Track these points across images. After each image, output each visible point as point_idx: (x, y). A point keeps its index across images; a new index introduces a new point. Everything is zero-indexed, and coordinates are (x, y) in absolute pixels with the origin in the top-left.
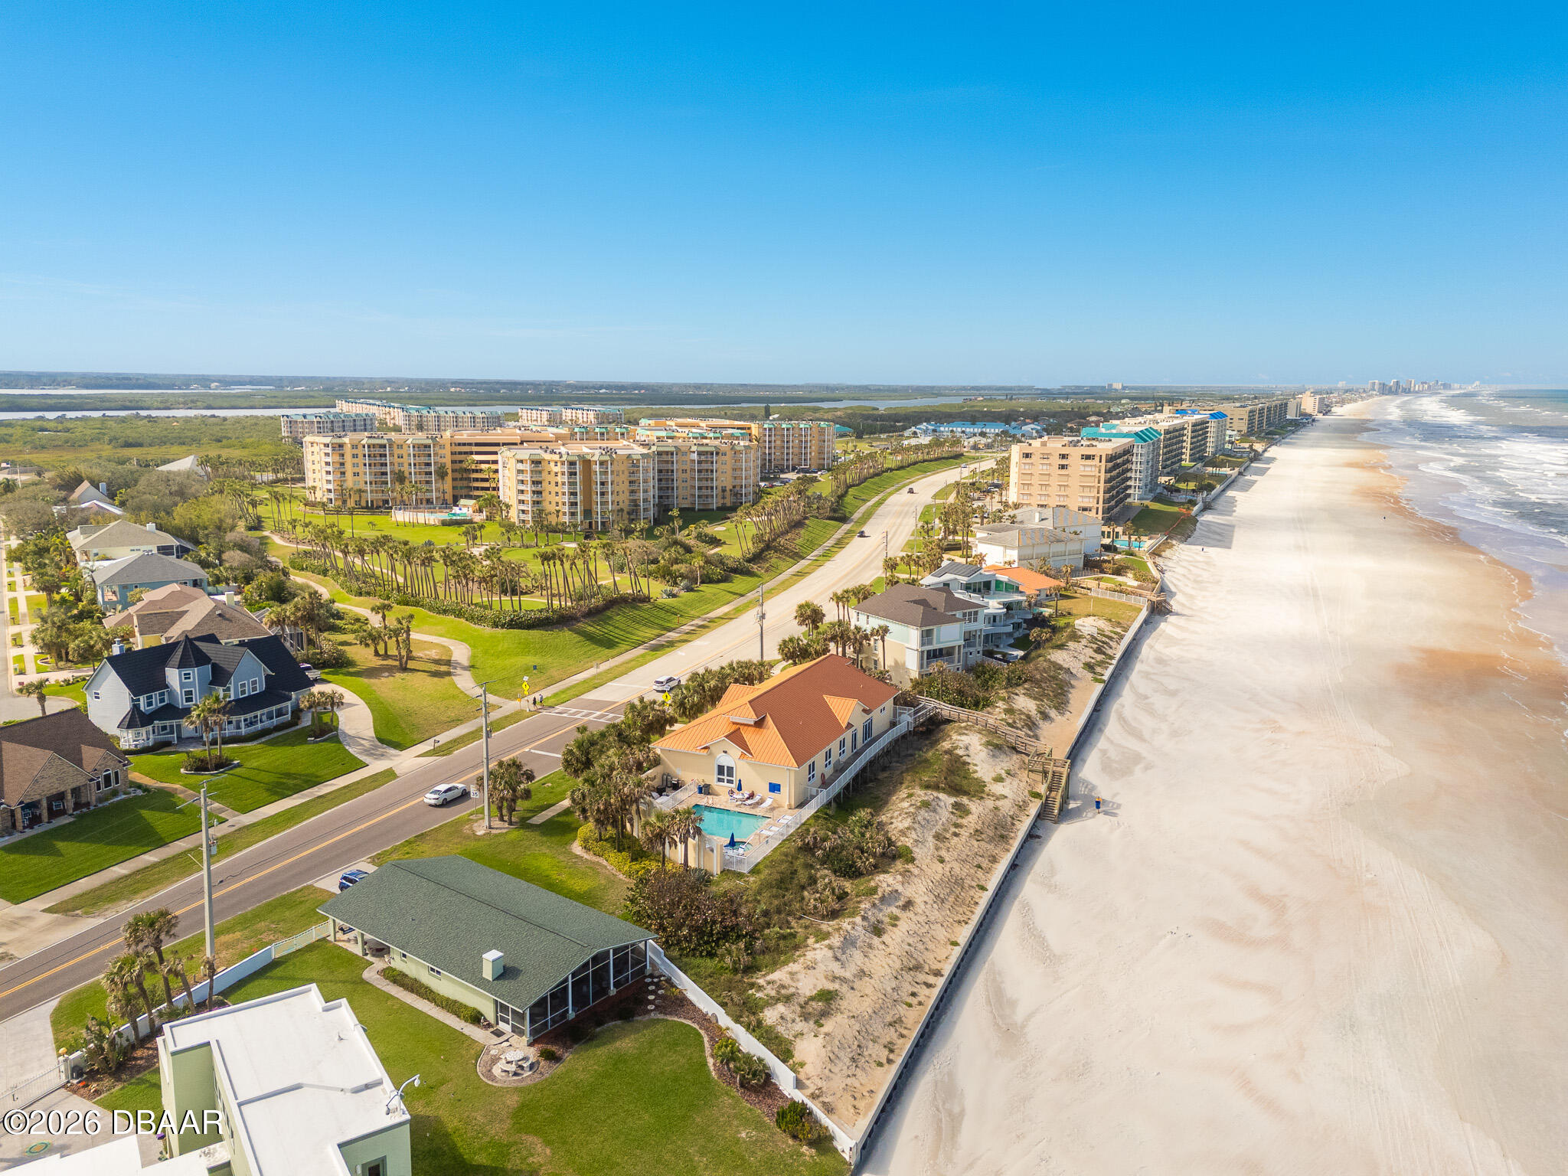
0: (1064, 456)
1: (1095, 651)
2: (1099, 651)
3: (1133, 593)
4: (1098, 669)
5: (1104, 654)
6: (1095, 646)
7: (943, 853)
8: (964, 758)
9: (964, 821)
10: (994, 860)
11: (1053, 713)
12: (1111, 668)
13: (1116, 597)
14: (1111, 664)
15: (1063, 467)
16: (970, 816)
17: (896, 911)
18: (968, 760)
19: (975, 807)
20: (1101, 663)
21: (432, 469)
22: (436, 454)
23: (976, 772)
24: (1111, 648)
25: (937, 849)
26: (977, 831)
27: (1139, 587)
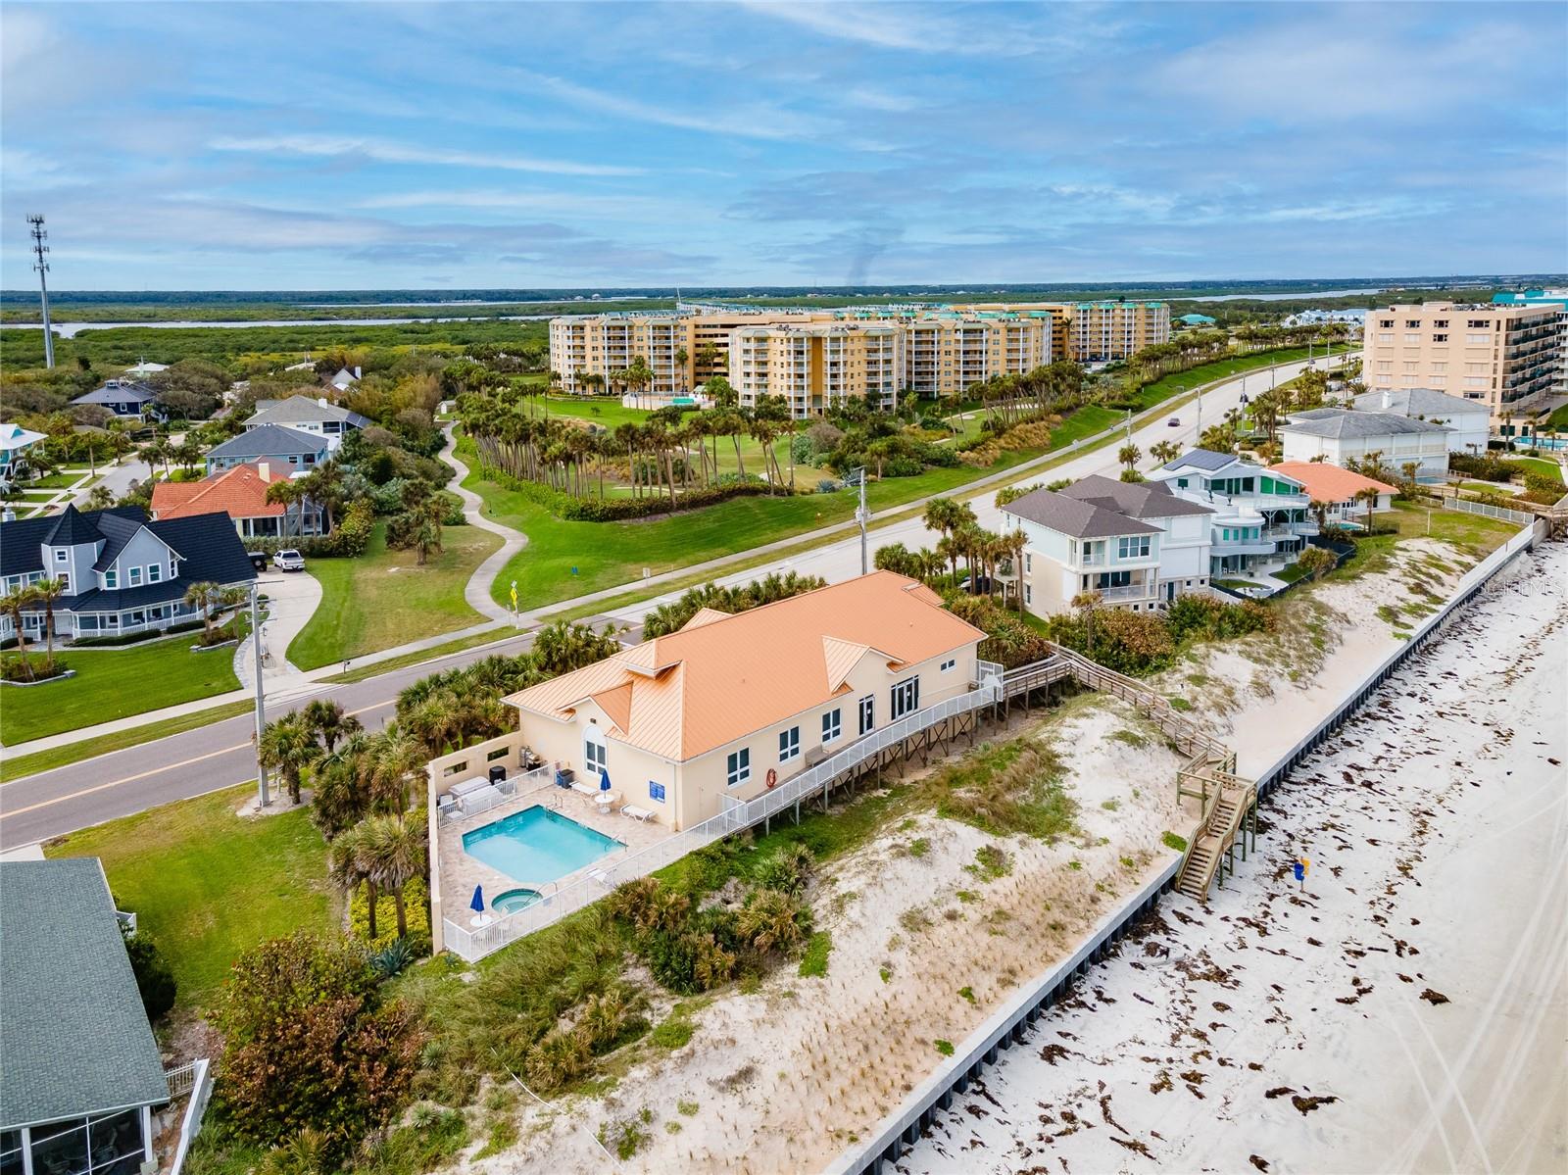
0: (1441, 324)
1: (1411, 590)
2: (1418, 589)
3: (1513, 506)
4: (1405, 618)
5: (1426, 593)
6: (1412, 581)
7: (900, 958)
8: (1064, 759)
9: (984, 889)
10: (1009, 978)
11: (1282, 686)
12: (1431, 619)
13: (1483, 511)
14: (1434, 611)
15: (1440, 338)
16: (1005, 878)
17: (702, 1093)
18: (1066, 762)
19: (1027, 856)
20: (1416, 611)
21: (673, 352)
22: (676, 337)
23: (1073, 787)
24: (1443, 585)
25: (894, 944)
26: (1000, 913)
27: (1529, 498)
